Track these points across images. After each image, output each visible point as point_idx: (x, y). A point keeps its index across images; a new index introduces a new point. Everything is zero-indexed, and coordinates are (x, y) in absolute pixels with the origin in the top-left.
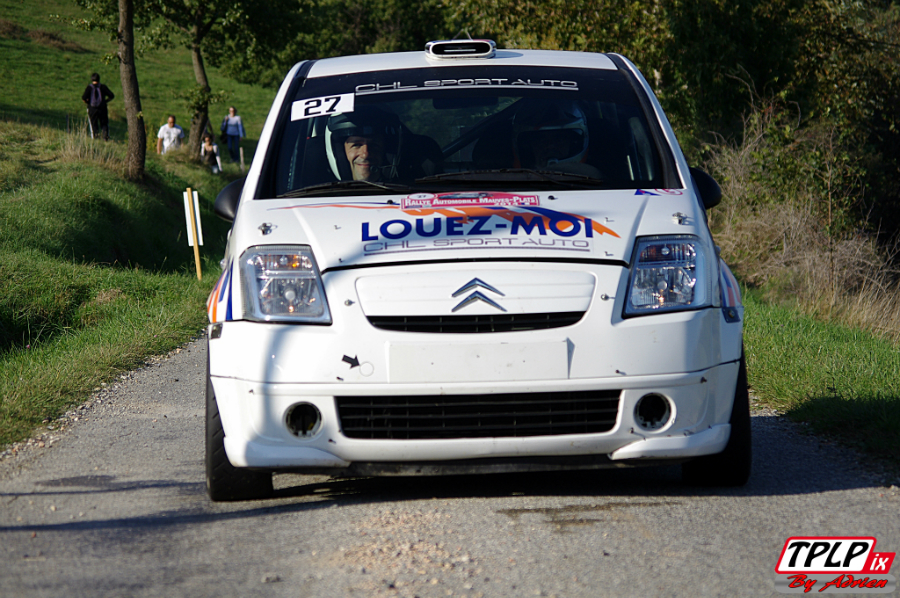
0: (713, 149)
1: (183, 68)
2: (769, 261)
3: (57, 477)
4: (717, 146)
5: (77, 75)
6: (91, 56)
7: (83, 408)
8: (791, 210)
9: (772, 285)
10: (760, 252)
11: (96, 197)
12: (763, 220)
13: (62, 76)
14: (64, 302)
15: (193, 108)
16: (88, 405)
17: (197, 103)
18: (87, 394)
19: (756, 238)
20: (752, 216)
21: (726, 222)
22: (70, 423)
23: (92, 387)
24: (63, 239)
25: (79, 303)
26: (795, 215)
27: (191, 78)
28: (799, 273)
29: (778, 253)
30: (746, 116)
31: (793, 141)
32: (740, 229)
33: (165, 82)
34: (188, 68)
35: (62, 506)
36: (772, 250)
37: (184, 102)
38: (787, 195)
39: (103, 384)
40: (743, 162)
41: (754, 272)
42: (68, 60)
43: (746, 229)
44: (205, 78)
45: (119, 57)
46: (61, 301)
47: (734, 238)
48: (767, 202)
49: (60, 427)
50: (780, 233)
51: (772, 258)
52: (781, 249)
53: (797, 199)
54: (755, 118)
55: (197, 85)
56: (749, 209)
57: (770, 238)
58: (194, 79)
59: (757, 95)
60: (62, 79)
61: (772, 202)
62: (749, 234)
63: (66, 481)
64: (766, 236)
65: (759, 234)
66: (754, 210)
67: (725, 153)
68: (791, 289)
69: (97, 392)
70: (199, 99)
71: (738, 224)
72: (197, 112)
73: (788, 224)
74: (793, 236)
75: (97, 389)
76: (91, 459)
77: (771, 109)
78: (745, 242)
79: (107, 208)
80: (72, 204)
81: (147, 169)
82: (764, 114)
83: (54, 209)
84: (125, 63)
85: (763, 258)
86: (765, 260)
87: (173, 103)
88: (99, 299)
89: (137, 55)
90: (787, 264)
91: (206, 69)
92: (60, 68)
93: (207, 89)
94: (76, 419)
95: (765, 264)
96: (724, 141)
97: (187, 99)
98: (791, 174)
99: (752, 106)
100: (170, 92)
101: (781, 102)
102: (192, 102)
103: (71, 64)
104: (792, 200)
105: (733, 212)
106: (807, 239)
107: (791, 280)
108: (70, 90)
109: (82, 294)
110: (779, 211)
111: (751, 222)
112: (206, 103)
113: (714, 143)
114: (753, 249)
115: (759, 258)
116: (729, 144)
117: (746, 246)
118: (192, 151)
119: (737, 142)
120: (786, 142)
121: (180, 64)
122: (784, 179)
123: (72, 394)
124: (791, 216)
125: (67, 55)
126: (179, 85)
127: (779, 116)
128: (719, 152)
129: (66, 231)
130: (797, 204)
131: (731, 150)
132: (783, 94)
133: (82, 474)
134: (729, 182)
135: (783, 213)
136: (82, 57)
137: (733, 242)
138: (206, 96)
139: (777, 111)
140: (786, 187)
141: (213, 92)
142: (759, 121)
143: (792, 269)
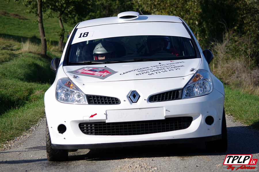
0: (214, 44)
1: (56, 24)
2: (232, 77)
3: (31, 147)
4: (216, 43)
5: (24, 26)
6: (28, 21)
7: (36, 126)
8: (238, 61)
9: (233, 84)
10: (229, 74)
11: (33, 63)
12: (229, 65)
13: (20, 27)
14: (26, 94)
15: (59, 35)
16: (37, 125)
17: (61, 34)
18: (36, 121)
19: (228, 70)
20: (226, 63)
21: (219, 65)
22: (33, 130)
23: (38, 119)
24: (24, 75)
25: (30, 94)
26: (239, 63)
27: (58, 26)
28: (241, 80)
29: (234, 74)
30: (224, 34)
31: (238, 41)
32: (223, 67)
33: (50, 28)
34: (57, 23)
35: (34, 155)
36: (233, 73)
37: (57, 33)
38: (236, 57)
39: (41, 118)
40: (223, 48)
41: (227, 80)
42: (22, 22)
43: (225, 67)
44: (63, 26)
45: (38, 21)
46: (25, 94)
47: (221, 70)
48: (231, 59)
49: (30, 132)
50: (235, 68)
51: (233, 76)
52: (235, 73)
53: (239, 58)
54: (227, 35)
55: (61, 29)
56: (225, 61)
57: (232, 70)
58: (59, 27)
59: (228, 28)
60: (20, 28)
61: (232, 59)
62: (226, 69)
63: (34, 148)
64: (231, 69)
65: (229, 69)
66: (227, 62)
67: (218, 45)
68: (239, 85)
69: (39, 121)
70: (61, 33)
71: (222, 66)
72: (61, 36)
73: (237, 65)
74: (238, 69)
75: (39, 120)
76: (41, 141)
77: (232, 32)
78: (224, 71)
79: (36, 66)
80: (26, 65)
81: (47, 54)
82: (229, 34)
83: (21, 67)
84: (40, 23)
85: (230, 76)
86: (231, 76)
87: (53, 34)
88: (36, 93)
89: (43, 20)
90: (237, 77)
91: (63, 24)
92: (19, 24)
93: (63, 30)
94: (34, 129)
95: (231, 77)
96: (218, 41)
97: (58, 33)
98: (238, 51)
99: (226, 31)
100: (52, 31)
101: (235, 30)
102: (59, 34)
103: (23, 23)
104: (238, 59)
105: (221, 62)
106: (243, 70)
107: (239, 82)
108: (23, 31)
109: (31, 92)
110: (234, 62)
111: (226, 65)
112: (63, 34)
113: (215, 42)
114: (227, 73)
115: (229, 76)
116: (219, 42)
117: (225, 73)
118: (60, 48)
119: (221, 42)
120: (236, 41)
121: (55, 22)
122: (235, 52)
123: (32, 122)
124: (238, 63)
125: (21, 20)
126: (54, 28)
127: (234, 34)
128: (216, 45)
129: (25, 73)
130: (240, 59)
131: (219, 44)
132: (236, 28)
133: (38, 146)
134: (219, 54)
135: (235, 62)
136: (26, 21)
137: (221, 71)
138: (63, 32)
139: (233, 33)
140: (236, 55)
141: (65, 30)
142: (228, 35)
143: (239, 79)
